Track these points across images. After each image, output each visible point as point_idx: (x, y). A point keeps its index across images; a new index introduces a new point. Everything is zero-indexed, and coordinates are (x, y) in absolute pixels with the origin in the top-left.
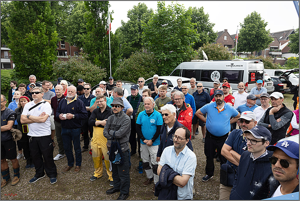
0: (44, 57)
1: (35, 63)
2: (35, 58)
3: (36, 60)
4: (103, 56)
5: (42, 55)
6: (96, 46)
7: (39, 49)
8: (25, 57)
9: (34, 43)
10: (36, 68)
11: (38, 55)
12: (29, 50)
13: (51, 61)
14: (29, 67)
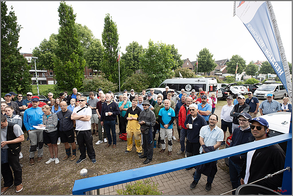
0: (77, 76)
1: (71, 80)
2: (71, 77)
3: (72, 78)
4: (114, 75)
5: (75, 75)
6: (110, 69)
7: (74, 71)
8: (65, 77)
9: (71, 67)
10: (71, 84)
11: (73, 75)
12: (68, 72)
13: (81, 79)
14: (67, 83)
